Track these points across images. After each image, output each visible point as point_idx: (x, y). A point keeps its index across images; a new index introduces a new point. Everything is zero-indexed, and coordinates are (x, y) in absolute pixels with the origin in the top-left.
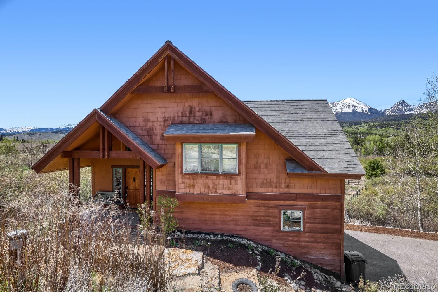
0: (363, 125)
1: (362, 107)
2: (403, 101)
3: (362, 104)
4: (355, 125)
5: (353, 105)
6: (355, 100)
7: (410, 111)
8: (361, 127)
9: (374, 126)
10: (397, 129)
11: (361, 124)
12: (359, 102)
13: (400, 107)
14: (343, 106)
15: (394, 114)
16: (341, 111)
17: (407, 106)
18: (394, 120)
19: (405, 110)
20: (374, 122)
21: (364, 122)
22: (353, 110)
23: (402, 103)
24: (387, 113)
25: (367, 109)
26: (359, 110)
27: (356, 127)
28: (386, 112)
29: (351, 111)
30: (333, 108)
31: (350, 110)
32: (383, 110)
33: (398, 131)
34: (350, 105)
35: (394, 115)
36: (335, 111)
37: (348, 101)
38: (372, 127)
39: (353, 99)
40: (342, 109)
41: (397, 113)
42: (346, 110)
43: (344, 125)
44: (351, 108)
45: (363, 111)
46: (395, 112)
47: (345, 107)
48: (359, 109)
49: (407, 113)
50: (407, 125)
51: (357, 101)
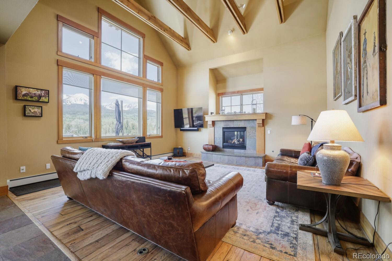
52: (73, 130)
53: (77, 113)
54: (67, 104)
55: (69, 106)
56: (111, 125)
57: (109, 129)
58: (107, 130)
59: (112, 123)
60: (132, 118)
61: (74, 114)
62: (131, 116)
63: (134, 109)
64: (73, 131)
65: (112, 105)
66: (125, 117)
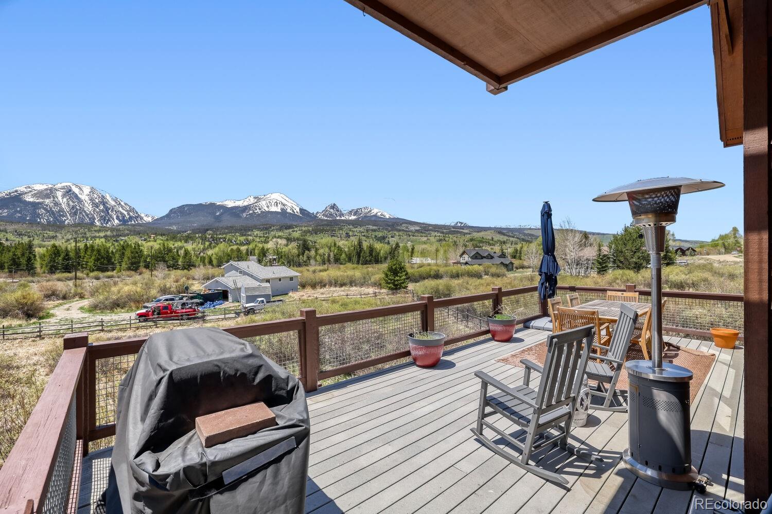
0: (296, 229)
1: (293, 206)
2: (334, 204)
3: (293, 203)
4: (286, 229)
5: (282, 203)
6: (285, 197)
7: (341, 217)
8: (293, 231)
9: (309, 231)
10: (332, 236)
11: (293, 228)
12: (289, 200)
13: (332, 210)
14: (269, 202)
15: (326, 218)
16: (267, 209)
17: (338, 211)
18: (328, 225)
19: (336, 214)
20: (307, 227)
21: (296, 227)
22: (282, 209)
23: (333, 207)
24: (320, 216)
25: (298, 209)
26: (289, 211)
27: (287, 231)
28: (318, 215)
29: (280, 211)
30: (256, 204)
31: (278, 209)
32: (315, 213)
33: (333, 238)
34: (278, 202)
35: (327, 220)
36: (260, 209)
37: (276, 196)
38: (306, 232)
39: (282, 195)
40: (268, 207)
41: (329, 217)
42: (273, 209)
43: (273, 228)
44: (280, 206)
45: (294, 212)
46: (326, 216)
47: (273, 204)
48: (289, 208)
49: (338, 218)
50: (341, 231)
51: (287, 199)
52: (271, 257)
53: (271, 228)
54: (254, 213)
55: (259, 215)
56: (333, 249)
57: (329, 256)
58: (326, 257)
59: (333, 244)
60: (363, 234)
61: (266, 229)
62: (362, 229)
63: (366, 217)
64: (270, 259)
65: (327, 211)
66: (351, 232)
